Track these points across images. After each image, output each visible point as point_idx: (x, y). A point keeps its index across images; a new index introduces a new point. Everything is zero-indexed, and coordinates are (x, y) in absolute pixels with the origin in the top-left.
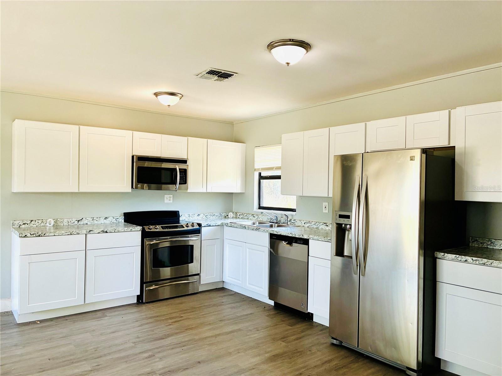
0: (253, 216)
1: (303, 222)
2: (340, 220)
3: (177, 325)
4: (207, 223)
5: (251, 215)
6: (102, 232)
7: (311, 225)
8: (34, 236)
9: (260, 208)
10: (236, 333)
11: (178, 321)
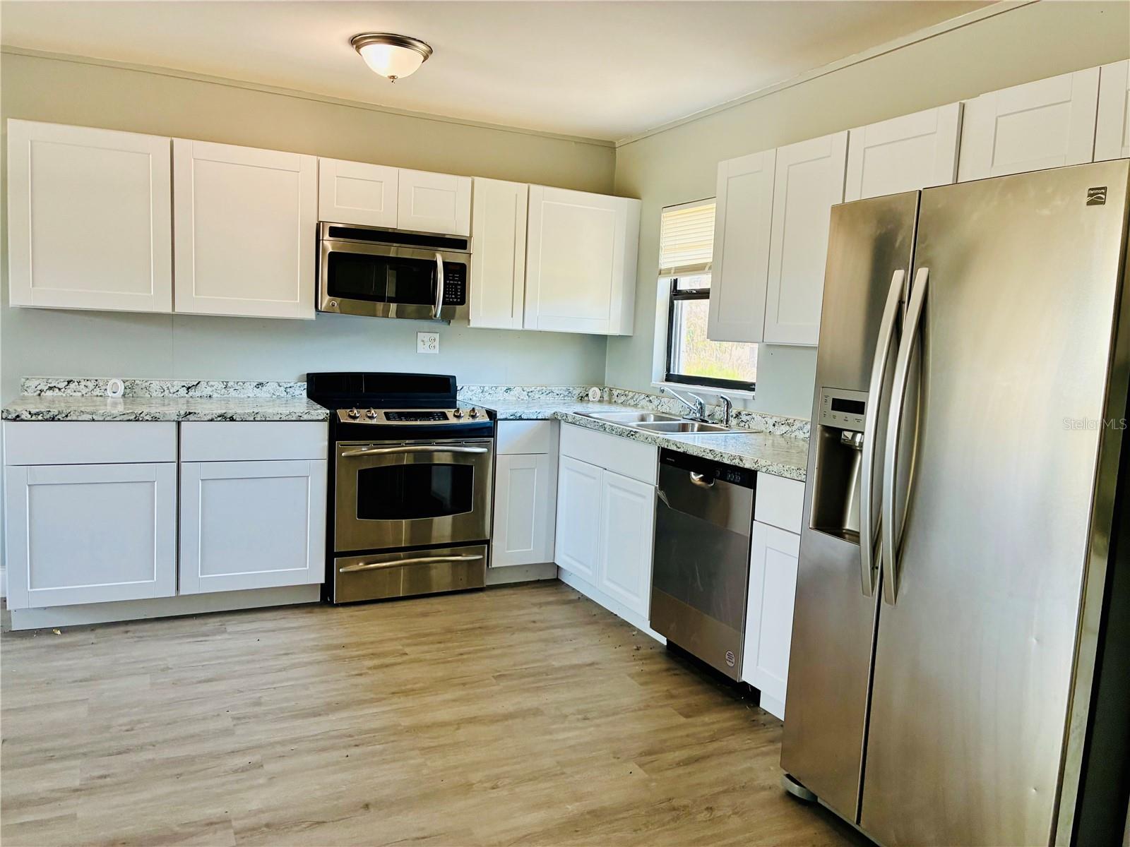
0: (647, 399)
1: (771, 422)
2: (834, 417)
3: (379, 676)
4: (512, 411)
5: (643, 396)
6: (219, 419)
7: (792, 432)
8: (40, 418)
9: (670, 378)
10: (518, 720)
11: (387, 666)
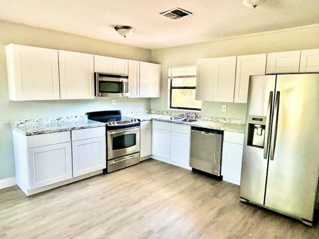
0: (167, 113)
2: (253, 121)
4: (143, 119)
8: (36, 134)
9: (171, 107)
